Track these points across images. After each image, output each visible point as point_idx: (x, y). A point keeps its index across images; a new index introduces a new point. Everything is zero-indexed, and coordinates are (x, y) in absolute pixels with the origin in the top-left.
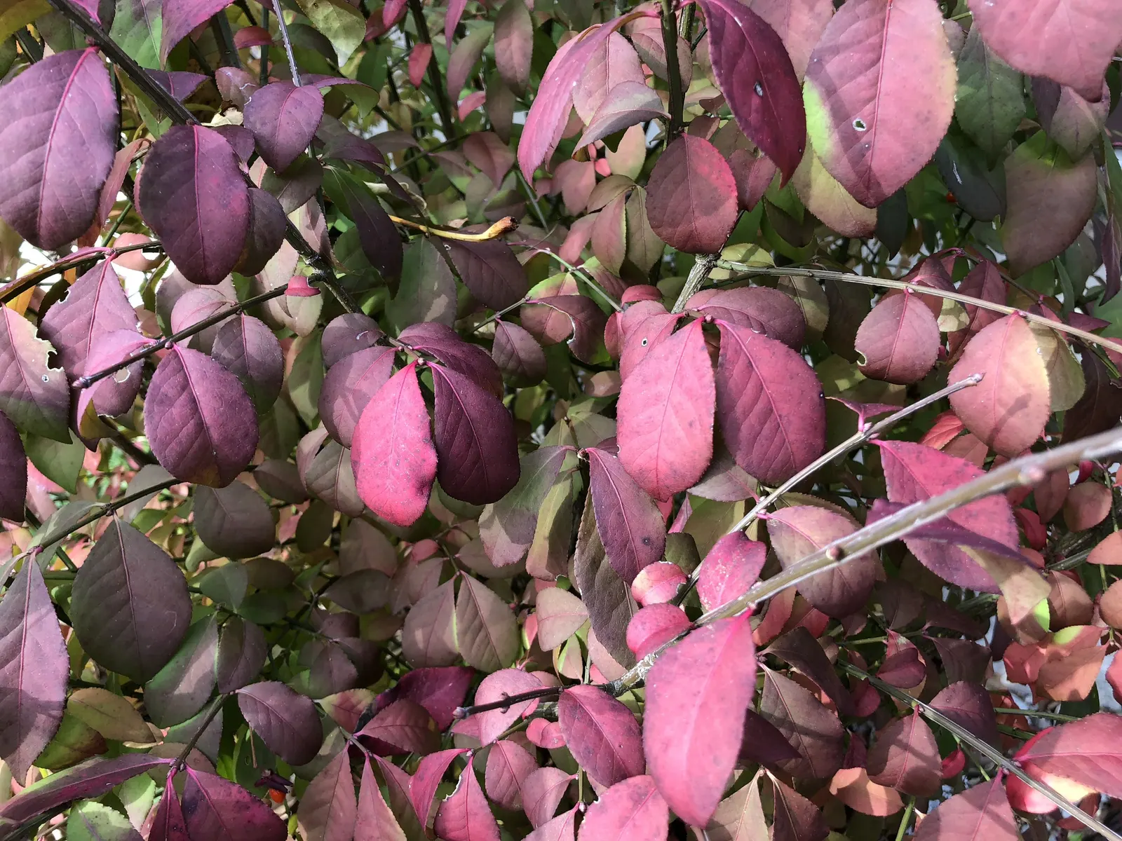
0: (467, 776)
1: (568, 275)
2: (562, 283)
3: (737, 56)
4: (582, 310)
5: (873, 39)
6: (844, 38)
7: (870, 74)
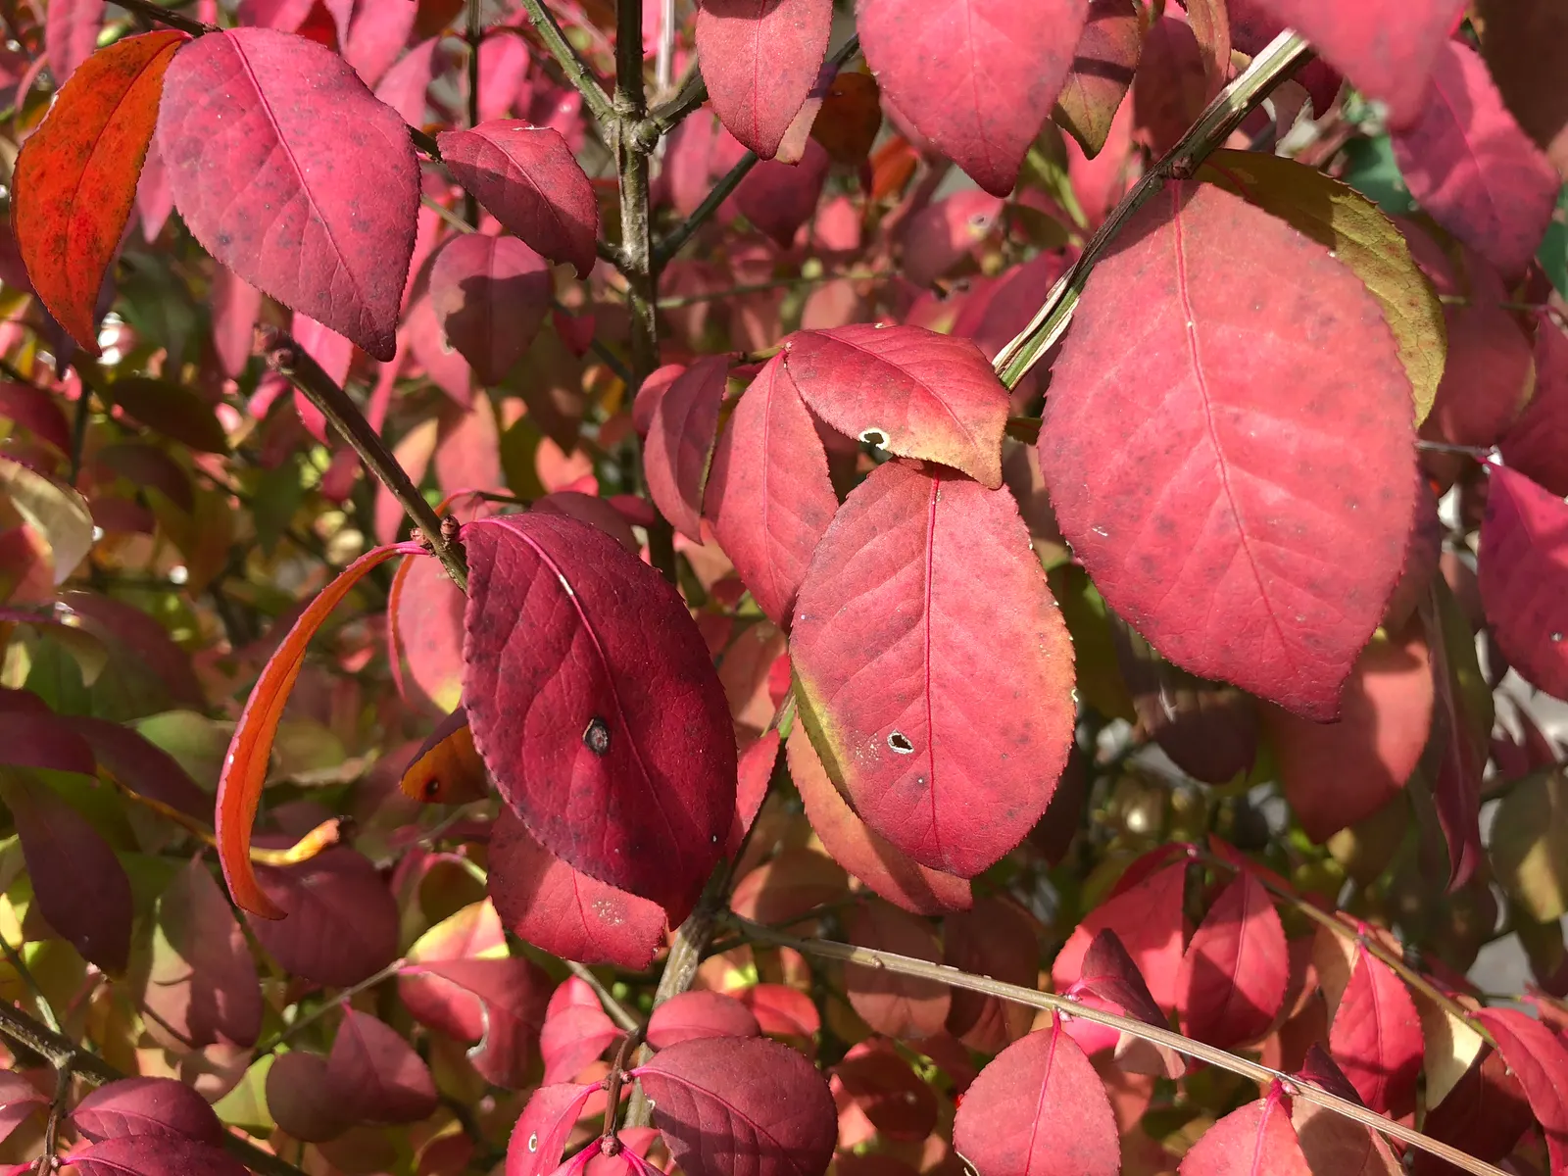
1: (487, 905)
2: (474, 925)
3: (538, 677)
4: (509, 985)
5: (907, 573)
6: (849, 571)
7: (908, 643)
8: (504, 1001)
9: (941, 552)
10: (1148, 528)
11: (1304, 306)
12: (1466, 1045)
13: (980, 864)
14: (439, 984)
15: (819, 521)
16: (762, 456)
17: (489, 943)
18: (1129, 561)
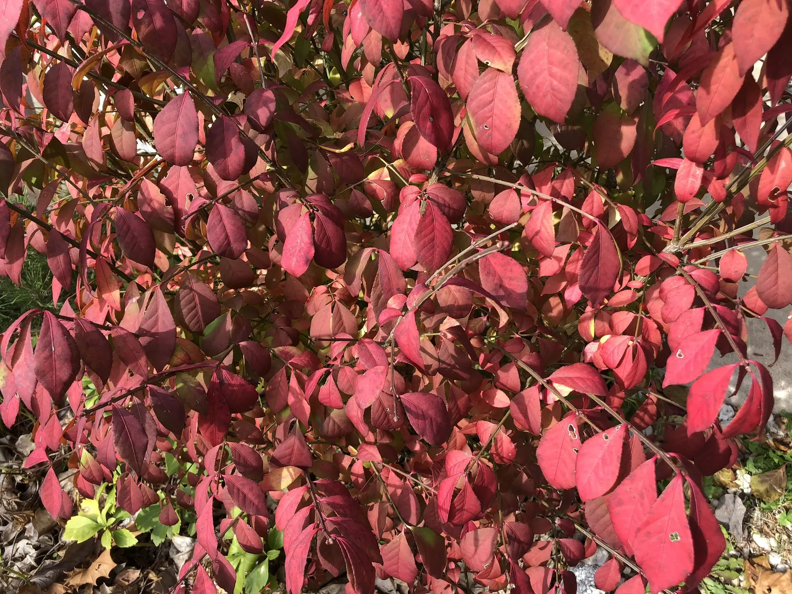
0: (330, 378)
1: (385, 168)
2: (382, 173)
3: (423, 107)
4: (390, 187)
5: (491, 92)
6: (479, 91)
7: (489, 107)
8: (389, 190)
9: (499, 88)
10: (535, 87)
11: (565, 48)
12: (618, 218)
13: (499, 152)
14: (374, 185)
15: (475, 78)
16: (464, 63)
17: (386, 177)
18: (531, 93)
